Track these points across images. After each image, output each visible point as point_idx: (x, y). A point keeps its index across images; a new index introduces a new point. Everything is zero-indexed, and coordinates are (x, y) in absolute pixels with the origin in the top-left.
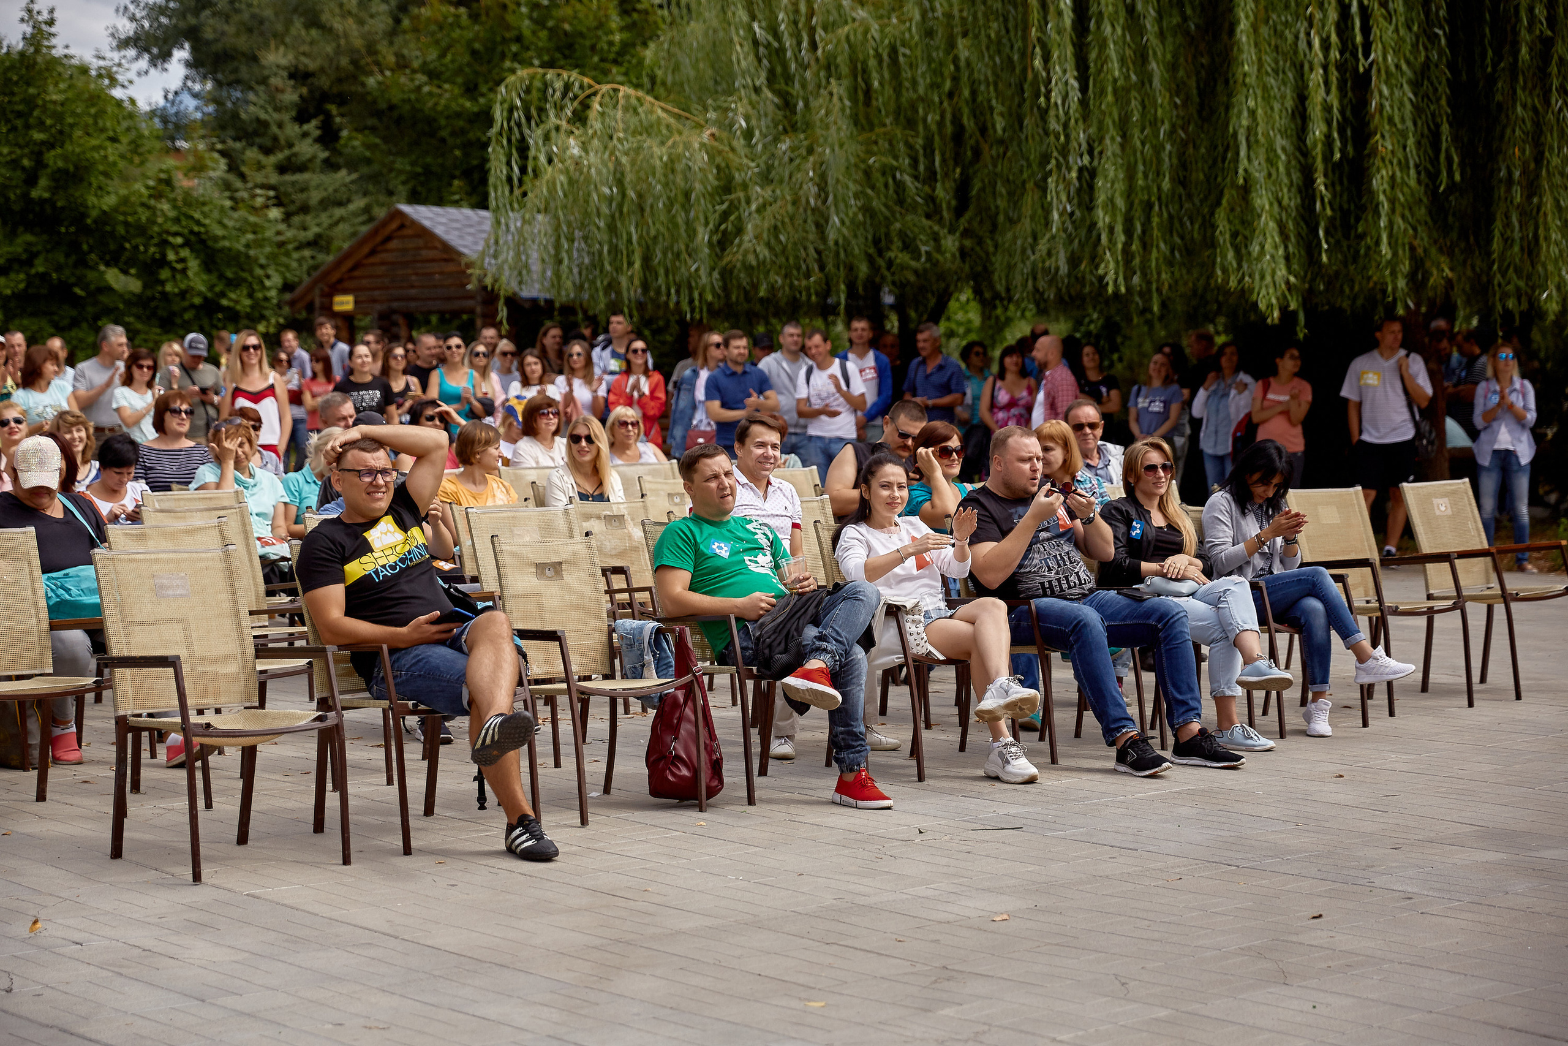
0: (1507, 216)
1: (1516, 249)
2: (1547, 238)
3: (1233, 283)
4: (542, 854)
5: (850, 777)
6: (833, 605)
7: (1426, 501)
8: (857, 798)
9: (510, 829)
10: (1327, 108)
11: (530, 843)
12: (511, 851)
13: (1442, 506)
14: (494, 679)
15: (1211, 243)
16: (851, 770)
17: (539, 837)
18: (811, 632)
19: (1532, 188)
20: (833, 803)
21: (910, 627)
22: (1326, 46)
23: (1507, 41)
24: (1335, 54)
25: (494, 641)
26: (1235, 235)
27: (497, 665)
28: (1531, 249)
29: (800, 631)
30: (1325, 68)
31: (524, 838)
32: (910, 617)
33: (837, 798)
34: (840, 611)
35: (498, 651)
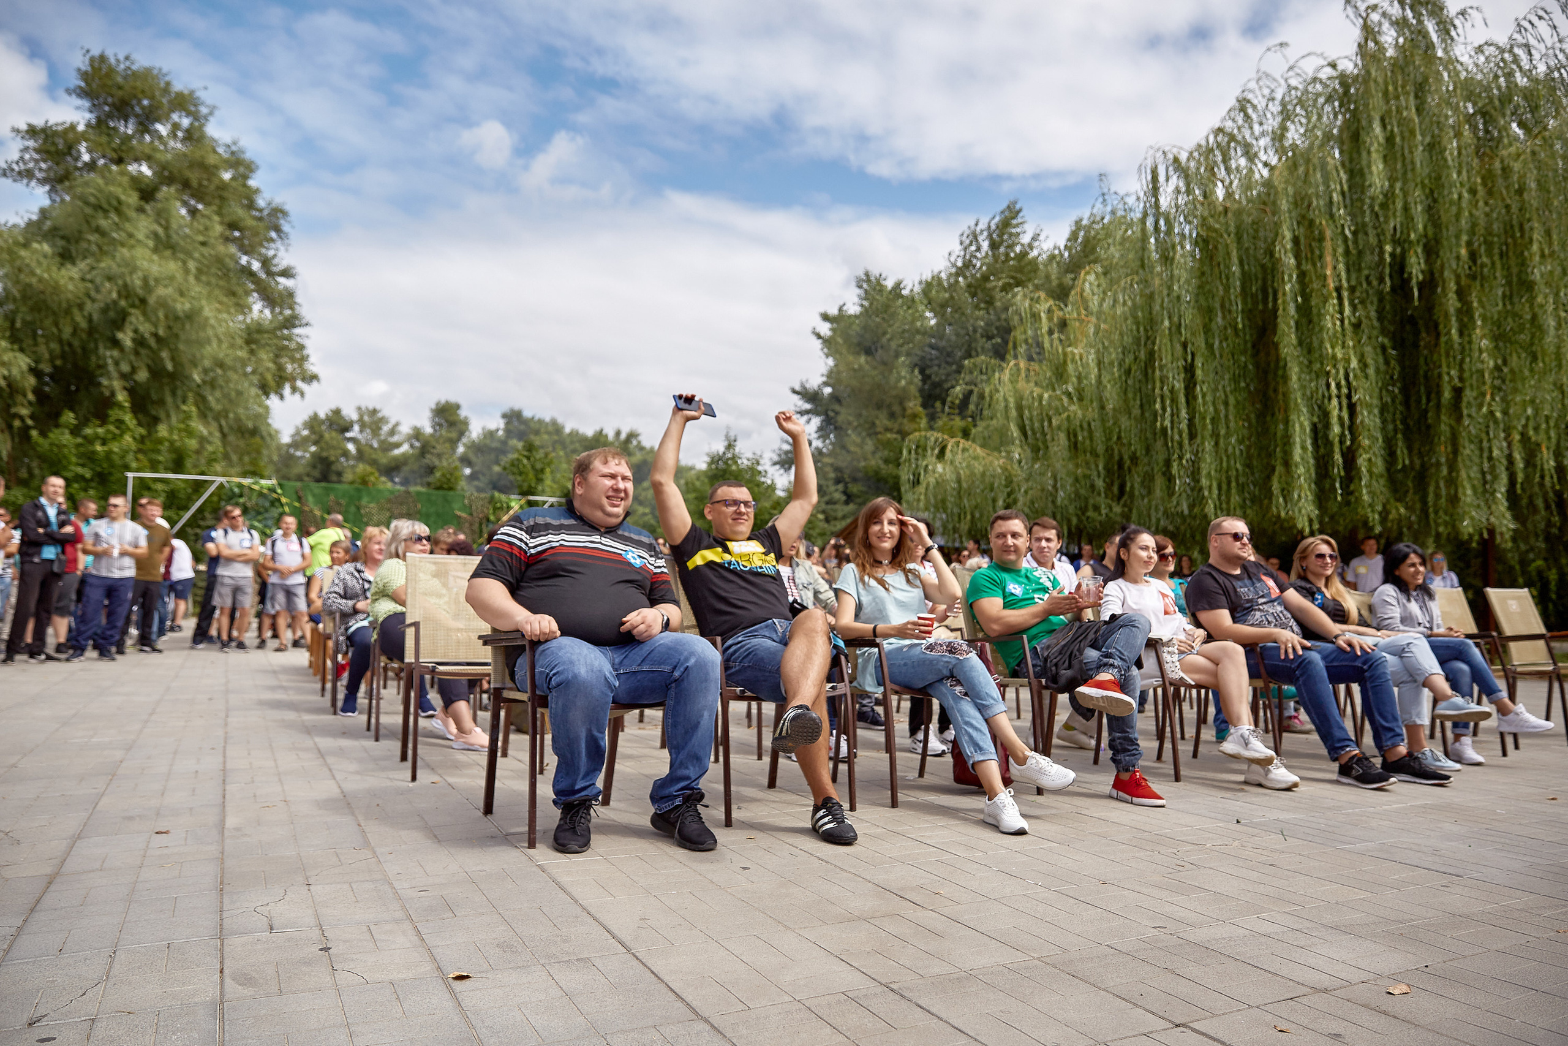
0: (1437, 483)
1: (1443, 500)
2: (1465, 494)
3: (1283, 514)
4: (841, 838)
5: (1125, 776)
6: (1111, 632)
7: (1503, 601)
8: (1133, 795)
9: (816, 809)
10: (1340, 418)
11: (831, 825)
12: (815, 831)
13: (1513, 605)
14: (803, 670)
15: (1269, 495)
16: (1127, 770)
17: (840, 820)
18: (1092, 654)
19: (1452, 466)
20: (1111, 797)
21: (1166, 657)
22: (1338, 386)
23: (1435, 390)
24: (1345, 391)
25: (810, 634)
26: (1283, 490)
27: (808, 657)
28: (1454, 500)
29: (1081, 651)
30: (1339, 397)
31: (826, 820)
32: (1166, 649)
33: (1114, 793)
34: (1120, 635)
35: (811, 643)
